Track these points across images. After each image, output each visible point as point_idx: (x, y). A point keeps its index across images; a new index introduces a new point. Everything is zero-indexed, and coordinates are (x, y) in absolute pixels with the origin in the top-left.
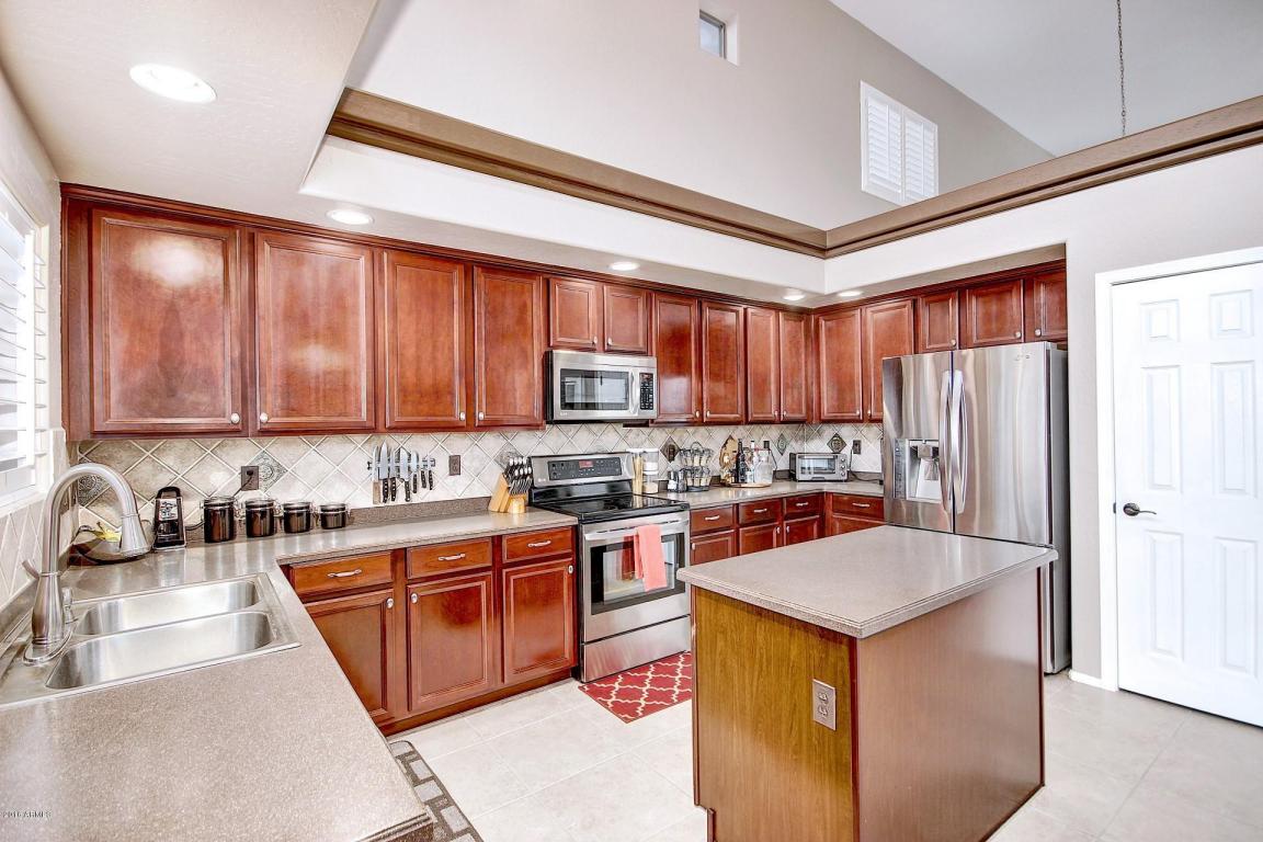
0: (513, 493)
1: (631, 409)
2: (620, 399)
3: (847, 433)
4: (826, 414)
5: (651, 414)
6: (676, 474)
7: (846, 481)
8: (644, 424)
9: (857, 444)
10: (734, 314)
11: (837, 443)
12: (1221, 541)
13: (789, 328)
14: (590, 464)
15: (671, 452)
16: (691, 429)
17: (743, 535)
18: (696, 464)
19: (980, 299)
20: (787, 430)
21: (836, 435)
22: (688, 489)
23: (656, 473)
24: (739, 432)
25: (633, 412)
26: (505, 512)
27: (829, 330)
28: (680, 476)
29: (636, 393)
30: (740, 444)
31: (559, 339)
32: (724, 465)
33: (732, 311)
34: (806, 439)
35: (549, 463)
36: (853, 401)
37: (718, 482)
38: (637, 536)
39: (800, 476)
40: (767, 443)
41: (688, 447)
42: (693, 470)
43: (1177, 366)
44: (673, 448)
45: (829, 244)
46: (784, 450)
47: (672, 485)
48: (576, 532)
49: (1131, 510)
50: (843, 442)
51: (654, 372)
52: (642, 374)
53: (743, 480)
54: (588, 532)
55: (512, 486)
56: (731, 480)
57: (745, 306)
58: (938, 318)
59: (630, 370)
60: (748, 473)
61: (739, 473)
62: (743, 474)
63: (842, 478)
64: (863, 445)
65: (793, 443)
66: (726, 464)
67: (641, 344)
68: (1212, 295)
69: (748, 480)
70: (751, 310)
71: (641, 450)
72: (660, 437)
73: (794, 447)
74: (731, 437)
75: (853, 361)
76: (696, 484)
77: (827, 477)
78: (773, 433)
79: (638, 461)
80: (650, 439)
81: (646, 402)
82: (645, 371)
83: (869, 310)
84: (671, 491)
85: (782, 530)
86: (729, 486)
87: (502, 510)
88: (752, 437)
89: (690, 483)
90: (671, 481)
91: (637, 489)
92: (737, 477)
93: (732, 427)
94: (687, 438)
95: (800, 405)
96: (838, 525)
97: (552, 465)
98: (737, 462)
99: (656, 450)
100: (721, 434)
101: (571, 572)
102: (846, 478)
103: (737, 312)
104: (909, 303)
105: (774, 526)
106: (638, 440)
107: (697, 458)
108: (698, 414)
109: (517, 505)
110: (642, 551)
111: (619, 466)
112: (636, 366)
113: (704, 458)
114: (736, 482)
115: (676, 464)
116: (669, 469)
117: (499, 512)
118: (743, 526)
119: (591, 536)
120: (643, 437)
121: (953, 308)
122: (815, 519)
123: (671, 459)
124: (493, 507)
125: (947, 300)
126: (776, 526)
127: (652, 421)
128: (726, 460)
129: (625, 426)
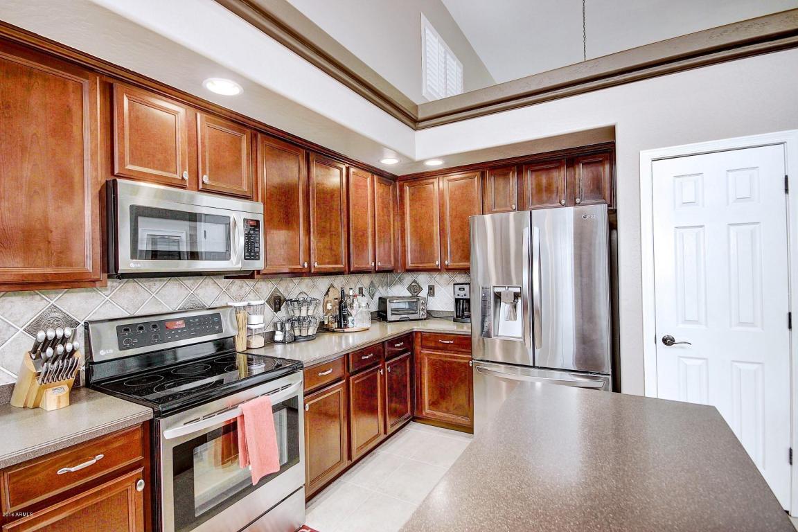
0: (48, 379)
1: (234, 258)
2: (221, 248)
3: (423, 279)
4: (409, 264)
5: (258, 265)
6: (283, 325)
7: (425, 319)
8: (250, 275)
9: (431, 288)
10: (338, 171)
11: (415, 288)
12: (736, 364)
13: (381, 191)
14: (180, 324)
15: (277, 302)
16: (296, 280)
17: (353, 383)
18: (304, 314)
19: (534, 174)
20: (376, 278)
21: (415, 281)
22: (295, 340)
23: (262, 326)
24: (339, 282)
25: (235, 263)
26: (36, 407)
27: (412, 194)
28: (288, 327)
29: (239, 241)
30: (343, 291)
31: (129, 167)
32: (326, 312)
33: (336, 167)
34: (390, 285)
35: (118, 328)
36: (432, 254)
37: (323, 329)
38: (242, 416)
39: (390, 317)
40: (361, 289)
41: (293, 297)
42: (299, 320)
43: (702, 226)
44: (279, 298)
45: (420, 116)
46: (373, 295)
47: (279, 336)
48: (150, 430)
49: (668, 341)
50: (419, 286)
51: (261, 218)
52: (246, 221)
53: (346, 325)
54: (167, 427)
55: (43, 370)
56: (335, 325)
57: (347, 165)
58: (501, 187)
59: (233, 215)
60: (350, 319)
61: (342, 318)
62: (345, 319)
63: (423, 317)
64: (436, 289)
65: (380, 288)
66: (328, 311)
67: (245, 188)
68: (728, 171)
69: (350, 324)
70: (352, 170)
71: (245, 304)
72: (266, 289)
73: (382, 292)
74: (332, 286)
75: (432, 221)
76: (304, 334)
77: (412, 317)
78: (365, 281)
79: (241, 316)
80: (256, 291)
81: (251, 251)
82: (249, 216)
83: (445, 179)
84: (278, 342)
85: (384, 372)
86: (334, 332)
87: (30, 405)
88: (351, 285)
89: (297, 333)
90: (277, 333)
91: (240, 346)
92: (339, 322)
93: (333, 277)
94: (293, 289)
95: (390, 257)
96: (426, 358)
97: (122, 330)
98: (340, 309)
99: (262, 302)
100: (323, 283)
101: (140, 489)
102: (425, 317)
103: (341, 170)
104: (478, 174)
105: (377, 369)
106: (242, 292)
107: (304, 309)
108: (306, 265)
109: (55, 398)
110: (249, 434)
111: (219, 323)
112: (240, 211)
113: (311, 308)
114: (340, 327)
115: (282, 314)
116: (276, 320)
117: (25, 407)
118: (352, 374)
119: (173, 432)
120: (248, 289)
121: (513, 180)
122: (407, 357)
123: (277, 309)
124: (17, 401)
125: (508, 174)
126: (380, 368)
127: (259, 272)
128: (329, 307)
129: (227, 278)
